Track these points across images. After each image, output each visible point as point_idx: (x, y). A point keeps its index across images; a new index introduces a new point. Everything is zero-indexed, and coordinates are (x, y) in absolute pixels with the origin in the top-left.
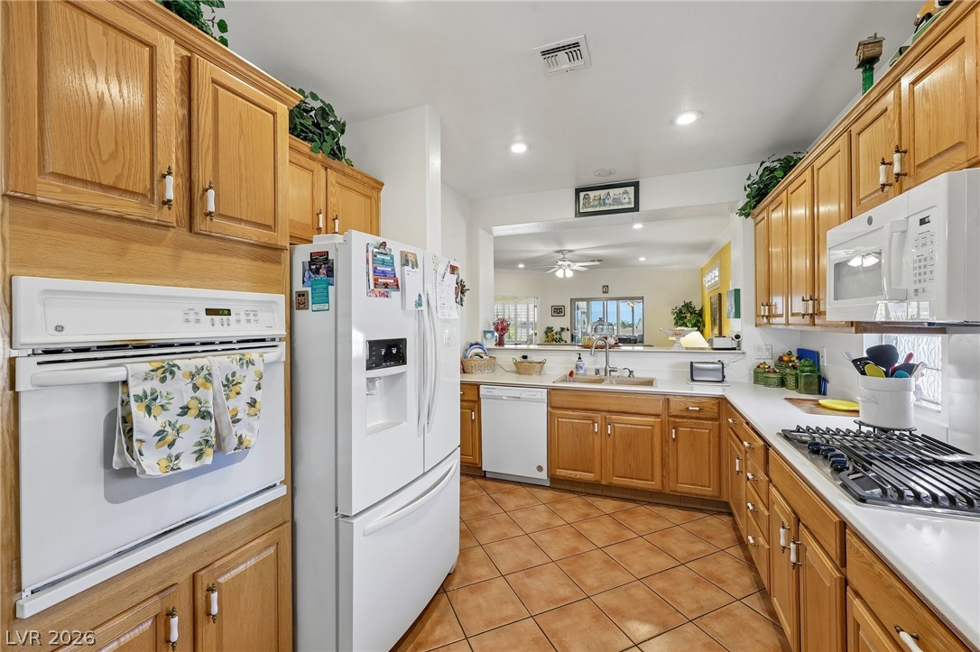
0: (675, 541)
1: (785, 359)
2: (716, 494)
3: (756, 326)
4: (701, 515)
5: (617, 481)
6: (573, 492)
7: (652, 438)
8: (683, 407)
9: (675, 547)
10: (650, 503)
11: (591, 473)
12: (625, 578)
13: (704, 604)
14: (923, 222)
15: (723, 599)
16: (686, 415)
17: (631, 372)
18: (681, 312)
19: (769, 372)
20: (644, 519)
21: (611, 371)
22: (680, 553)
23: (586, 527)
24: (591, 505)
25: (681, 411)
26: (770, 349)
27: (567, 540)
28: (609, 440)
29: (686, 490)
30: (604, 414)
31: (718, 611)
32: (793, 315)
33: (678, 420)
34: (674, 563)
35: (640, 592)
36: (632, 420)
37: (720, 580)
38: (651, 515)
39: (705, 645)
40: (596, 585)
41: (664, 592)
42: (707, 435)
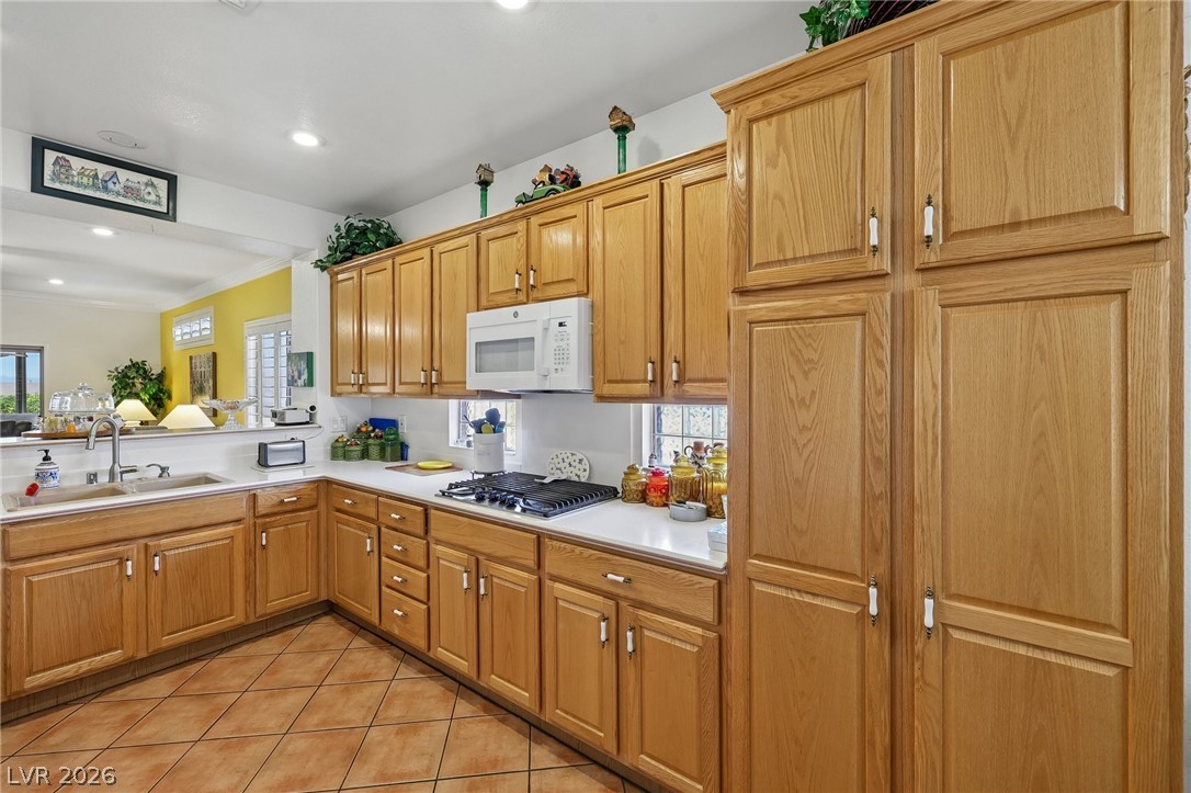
0: (291, 671)
1: (364, 429)
2: (315, 596)
3: (332, 395)
4: (298, 630)
5: (167, 641)
6: (66, 704)
7: (231, 556)
8: (276, 500)
9: (296, 676)
10: (222, 651)
11: (116, 649)
12: (270, 743)
13: (369, 704)
14: (561, 324)
15: (380, 689)
16: (282, 510)
17: (163, 470)
18: (125, 376)
19: (351, 445)
20: (230, 672)
21: (122, 473)
22: (307, 678)
23: (145, 732)
24: (123, 702)
25: (273, 506)
26: (344, 420)
27: (127, 769)
28: (155, 582)
29: (278, 608)
30: (143, 541)
31: (385, 700)
32: (401, 383)
33: (268, 520)
34: (309, 692)
35: (300, 744)
36: (199, 538)
37: (366, 675)
38: (236, 662)
39: (397, 734)
40: (236, 779)
41: (324, 722)
42: (304, 529)
